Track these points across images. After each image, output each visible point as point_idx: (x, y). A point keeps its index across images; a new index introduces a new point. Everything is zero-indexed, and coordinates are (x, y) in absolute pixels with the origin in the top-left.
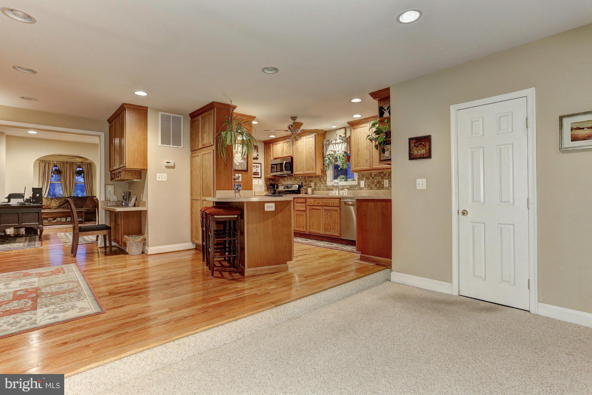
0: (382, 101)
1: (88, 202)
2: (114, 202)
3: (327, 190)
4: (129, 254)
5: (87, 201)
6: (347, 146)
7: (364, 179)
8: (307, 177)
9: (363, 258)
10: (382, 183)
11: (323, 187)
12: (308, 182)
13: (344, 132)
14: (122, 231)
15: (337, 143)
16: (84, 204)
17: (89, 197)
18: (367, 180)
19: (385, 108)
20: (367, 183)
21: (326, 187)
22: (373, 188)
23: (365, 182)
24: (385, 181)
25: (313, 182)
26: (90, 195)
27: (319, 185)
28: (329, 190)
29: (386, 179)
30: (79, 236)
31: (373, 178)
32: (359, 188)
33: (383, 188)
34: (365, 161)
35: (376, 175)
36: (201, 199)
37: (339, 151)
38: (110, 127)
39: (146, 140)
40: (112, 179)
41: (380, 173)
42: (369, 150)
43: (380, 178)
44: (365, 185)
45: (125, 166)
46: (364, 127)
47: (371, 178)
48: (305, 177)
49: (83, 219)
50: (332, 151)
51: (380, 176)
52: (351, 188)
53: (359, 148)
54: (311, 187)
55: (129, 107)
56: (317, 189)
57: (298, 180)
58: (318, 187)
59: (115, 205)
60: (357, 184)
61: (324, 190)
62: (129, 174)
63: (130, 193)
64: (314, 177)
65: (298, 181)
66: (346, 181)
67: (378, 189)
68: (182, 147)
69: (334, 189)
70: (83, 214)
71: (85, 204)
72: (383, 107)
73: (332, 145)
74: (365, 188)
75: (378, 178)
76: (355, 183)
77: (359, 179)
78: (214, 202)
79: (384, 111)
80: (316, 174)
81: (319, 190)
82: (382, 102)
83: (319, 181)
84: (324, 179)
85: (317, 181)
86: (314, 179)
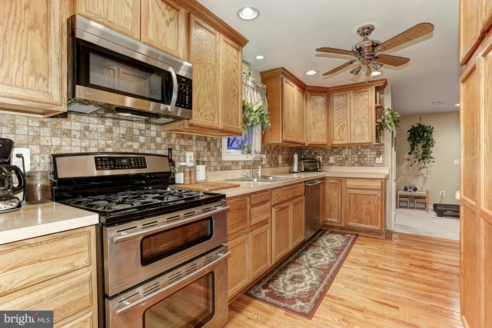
3: (221, 169)
7: (266, 152)
11: (215, 165)
18: (268, 155)
21: (220, 162)
22: (272, 165)
25: (192, 151)
28: (225, 168)
31: (272, 152)
34: (292, 130)
43: (277, 152)
64: (194, 138)
69: (232, 167)
75: (275, 153)
83: (206, 149)
84: (216, 145)
85: (202, 148)
86: (194, 143)
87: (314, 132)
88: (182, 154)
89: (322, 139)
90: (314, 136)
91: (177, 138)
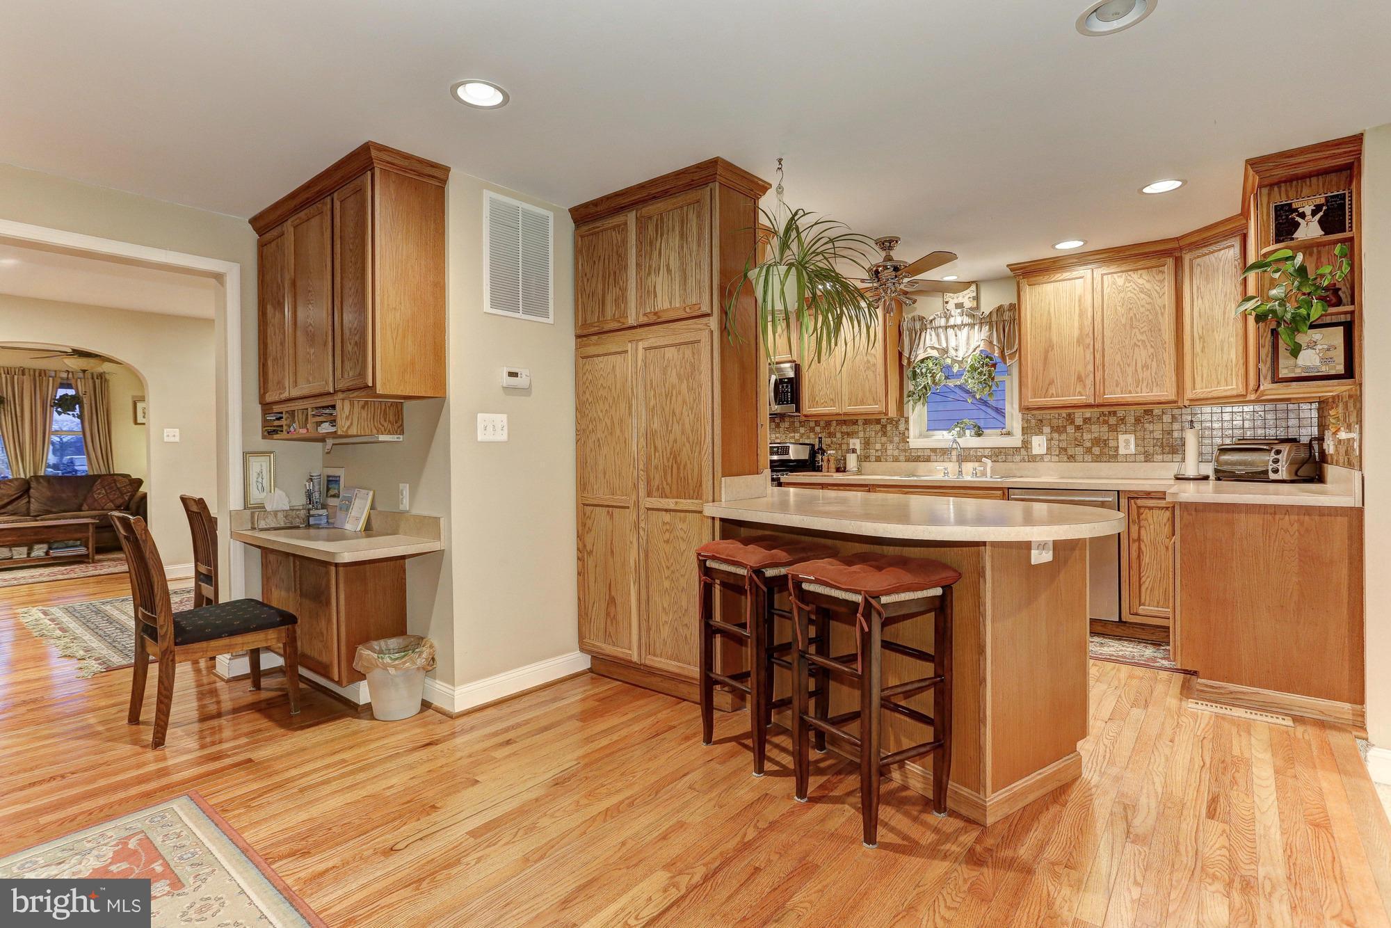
0: (1280, 188)
1: (99, 494)
2: (280, 515)
3: (907, 460)
4: (376, 713)
5: (95, 488)
6: (991, 336)
7: (1047, 430)
8: (834, 423)
9: (1212, 693)
10: (1112, 443)
11: (896, 453)
12: (839, 435)
13: (975, 294)
14: (343, 629)
15: (953, 327)
16: (85, 500)
17: (99, 476)
18: (1056, 435)
19: (1301, 210)
20: (1055, 443)
21: (905, 451)
22: (1080, 458)
23: (1050, 440)
24: (1122, 438)
25: (858, 438)
26: (104, 472)
27: (878, 446)
28: (917, 459)
29: (1126, 432)
30: (173, 660)
31: (1078, 428)
32: (1026, 458)
33: (1114, 457)
34: (1073, 379)
35: (1090, 419)
36: (637, 504)
37: (957, 350)
38: (262, 246)
39: (439, 287)
40: (271, 431)
41: (1105, 415)
42: (1091, 347)
43: (1105, 428)
44: (1048, 449)
45: (370, 385)
46: (1069, 279)
47: (1070, 429)
48: (828, 424)
49: (90, 550)
50: (933, 348)
51: (1106, 422)
52: (998, 454)
53: (1051, 340)
54: (854, 451)
55: (389, 159)
56: (873, 459)
57: (802, 430)
58: (877, 450)
59: (283, 525)
60: (1019, 444)
61: (896, 460)
62: (364, 414)
63: (332, 481)
64: (860, 422)
65: (803, 434)
66: (979, 435)
67: (1097, 459)
68: (551, 320)
69: (933, 458)
70: (90, 534)
71: (90, 501)
72: (1294, 206)
73: (933, 333)
74: (1047, 458)
75: (1097, 430)
76: (1016, 441)
77: (1025, 431)
78: (713, 518)
79: (1298, 219)
80: (886, 414)
81: (878, 459)
82: (1276, 189)
83: (880, 434)
84: (897, 428)
85: (873, 433)
86: (861, 428)
87: (1205, 363)
88: (845, 441)
89: (1229, 379)
90: (1205, 376)
91: (837, 425)
